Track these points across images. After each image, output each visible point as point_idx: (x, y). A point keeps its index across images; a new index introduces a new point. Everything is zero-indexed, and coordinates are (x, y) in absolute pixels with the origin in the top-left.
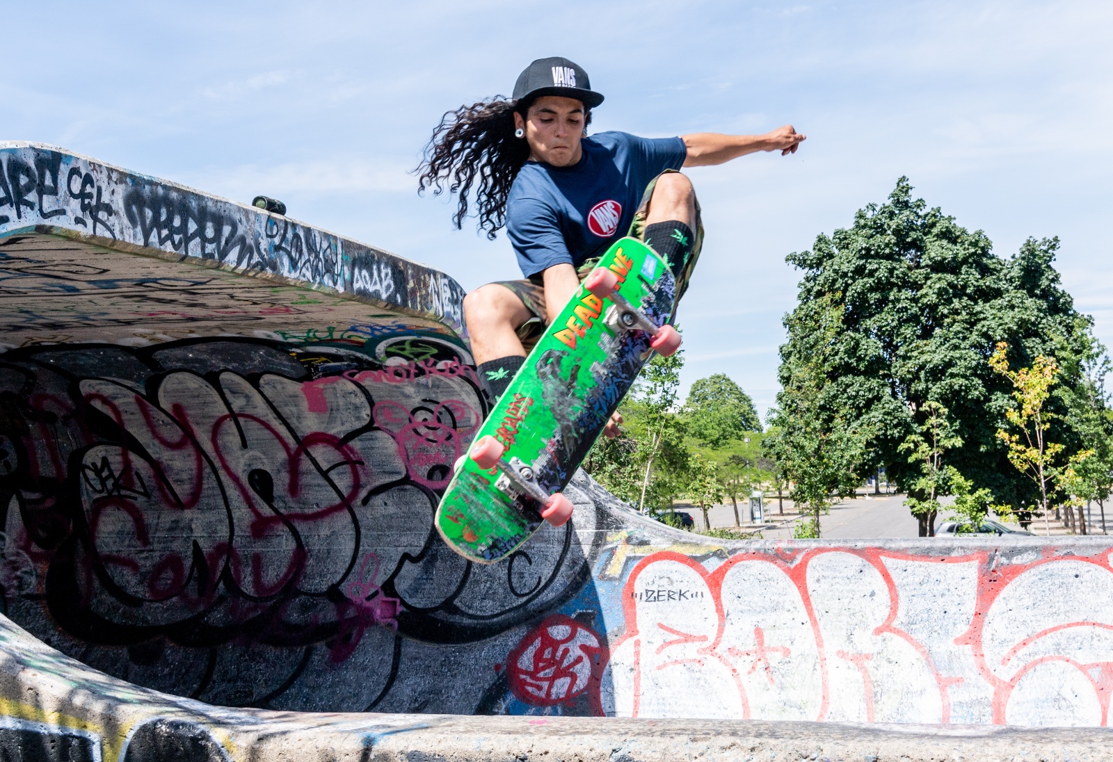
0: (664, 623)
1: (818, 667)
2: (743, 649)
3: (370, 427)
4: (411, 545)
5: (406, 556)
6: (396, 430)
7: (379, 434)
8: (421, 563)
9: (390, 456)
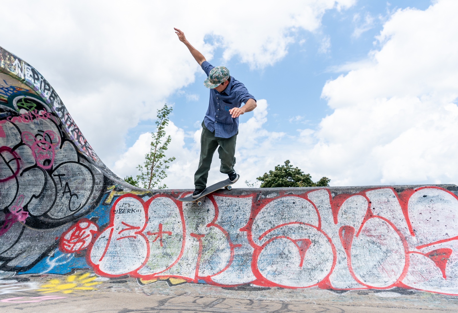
0: (124, 222)
1: (182, 239)
2: (153, 232)
3: (21, 144)
4: (36, 192)
5: (34, 196)
6: (31, 145)
7: (25, 146)
8: (38, 199)
9: (30, 156)
